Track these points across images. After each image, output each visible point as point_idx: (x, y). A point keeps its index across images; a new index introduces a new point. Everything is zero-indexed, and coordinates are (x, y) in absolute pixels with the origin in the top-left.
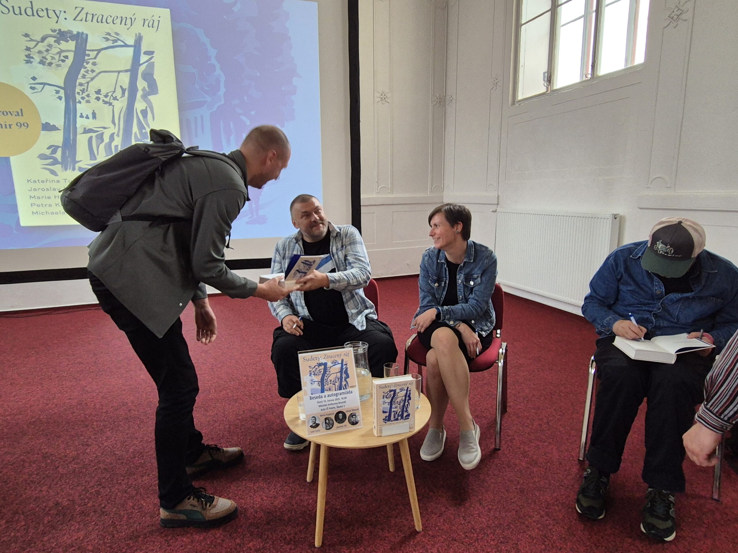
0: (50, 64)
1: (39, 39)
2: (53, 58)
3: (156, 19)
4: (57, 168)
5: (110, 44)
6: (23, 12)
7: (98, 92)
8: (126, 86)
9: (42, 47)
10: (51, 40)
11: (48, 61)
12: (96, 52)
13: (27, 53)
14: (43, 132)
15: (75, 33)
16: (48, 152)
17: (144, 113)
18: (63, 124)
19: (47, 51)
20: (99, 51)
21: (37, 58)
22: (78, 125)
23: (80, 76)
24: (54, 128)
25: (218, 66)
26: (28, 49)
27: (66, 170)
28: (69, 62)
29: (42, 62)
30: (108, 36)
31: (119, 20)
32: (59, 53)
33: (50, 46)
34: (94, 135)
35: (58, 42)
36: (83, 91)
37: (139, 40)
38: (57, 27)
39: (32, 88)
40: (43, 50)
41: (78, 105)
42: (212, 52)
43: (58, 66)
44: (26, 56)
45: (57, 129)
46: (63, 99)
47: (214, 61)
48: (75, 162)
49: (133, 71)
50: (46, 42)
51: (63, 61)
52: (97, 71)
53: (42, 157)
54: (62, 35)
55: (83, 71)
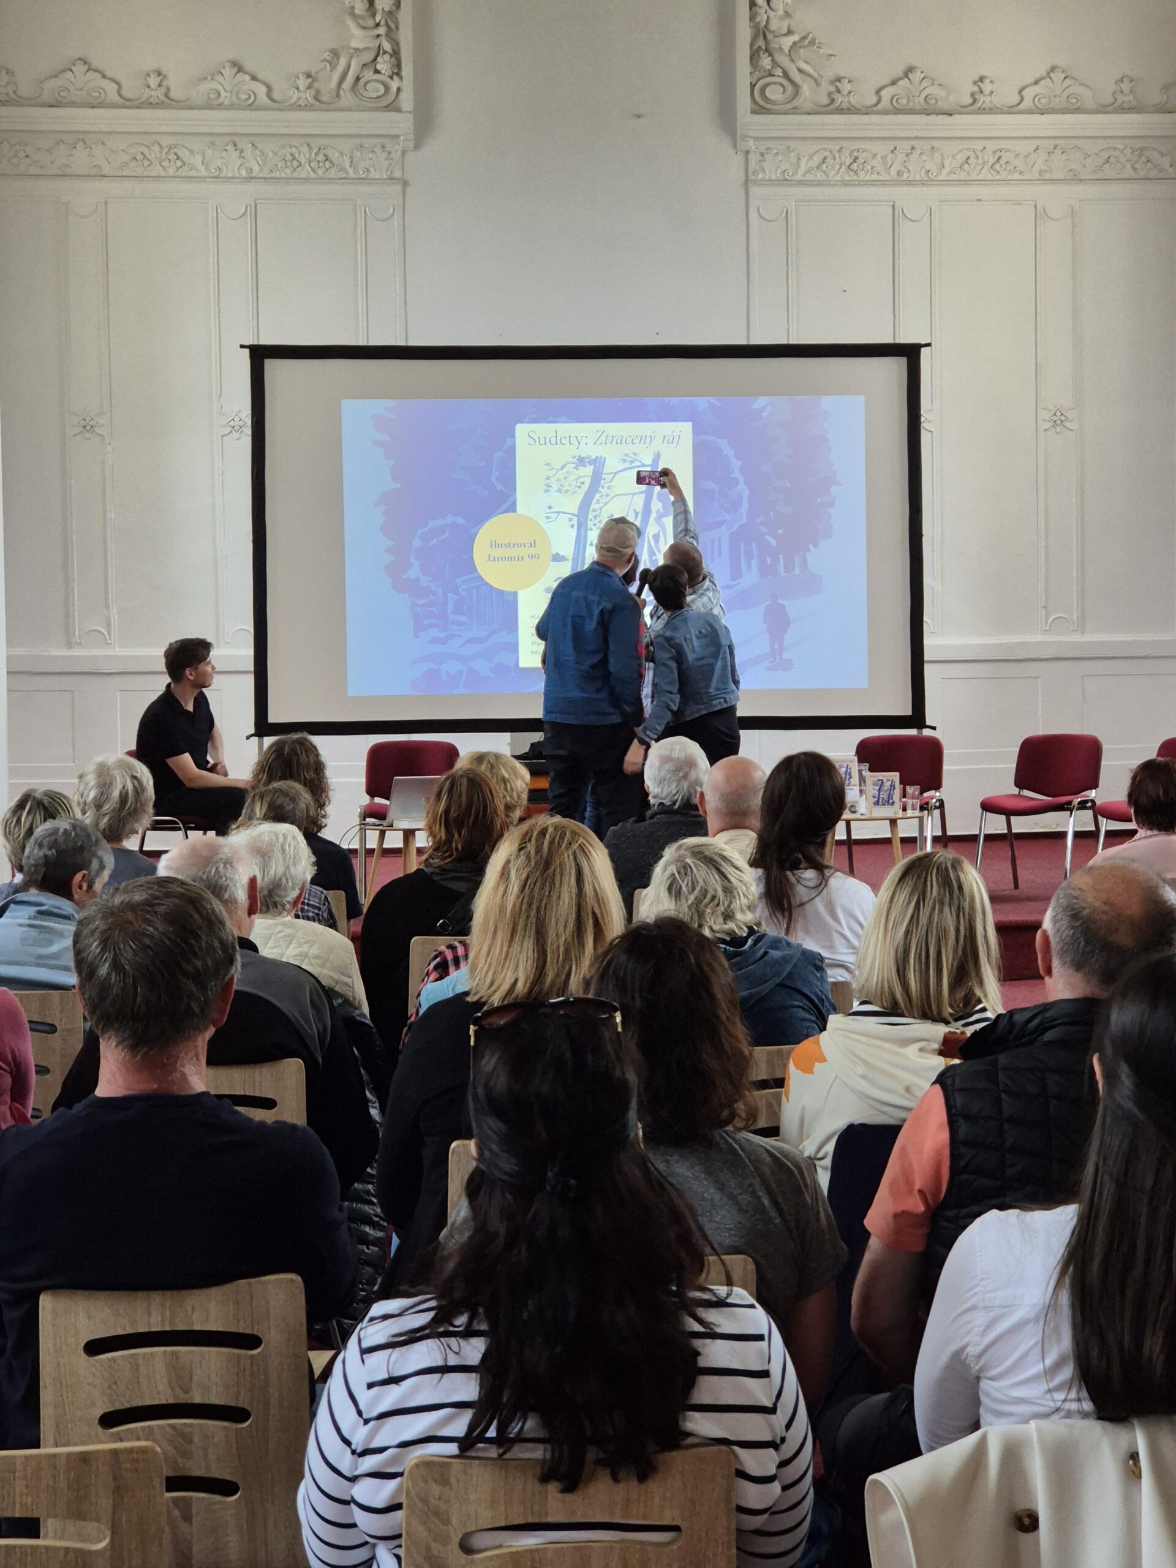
0: (567, 491)
1: (560, 467)
2: (570, 485)
3: (676, 434)
5: (627, 465)
6: (548, 442)
8: (640, 509)
9: (561, 474)
10: (570, 467)
11: (565, 489)
12: (612, 476)
13: (547, 481)
14: (553, 563)
15: (594, 457)
17: (656, 537)
18: (572, 553)
19: (566, 478)
20: (615, 474)
21: (555, 487)
22: (587, 555)
23: (594, 502)
24: (563, 559)
25: (741, 479)
26: (548, 478)
28: (585, 487)
29: (559, 491)
30: (626, 458)
31: (639, 438)
32: (576, 479)
33: (569, 473)
35: (576, 468)
36: (595, 517)
37: (657, 457)
38: (577, 453)
39: (548, 518)
40: (562, 477)
42: (736, 464)
43: (574, 492)
44: (546, 485)
45: (567, 560)
46: (576, 527)
47: (737, 474)
50: (565, 469)
51: (580, 487)
52: (612, 495)
54: (582, 461)
55: (597, 496)
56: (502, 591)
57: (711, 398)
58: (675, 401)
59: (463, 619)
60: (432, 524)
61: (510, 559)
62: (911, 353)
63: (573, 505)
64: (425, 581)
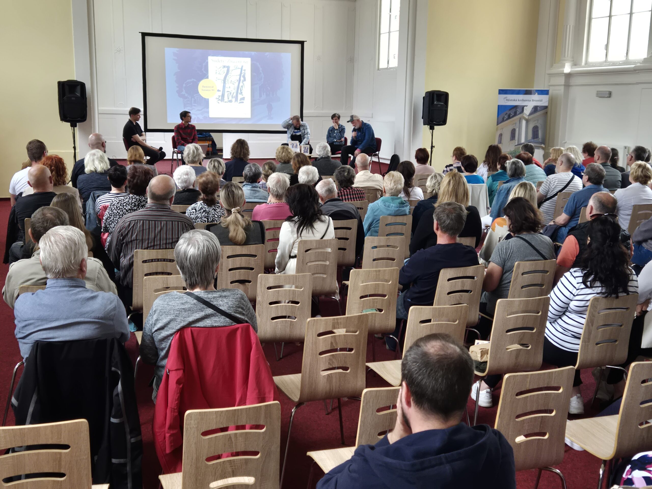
0: (221, 74)
1: (219, 68)
3: (247, 61)
4: (220, 102)
5: (235, 68)
6: (216, 61)
7: (231, 81)
9: (219, 70)
10: (222, 68)
12: (232, 71)
15: (227, 66)
16: (218, 97)
17: (242, 86)
18: (222, 90)
24: (220, 91)
25: (262, 73)
26: (216, 71)
27: (221, 102)
28: (225, 73)
29: (219, 74)
30: (235, 66)
31: (238, 61)
34: (229, 93)
36: (228, 81)
37: (242, 67)
38: (223, 65)
41: (226, 85)
42: (261, 69)
43: (223, 74)
46: (223, 83)
47: (261, 71)
48: (224, 100)
49: (240, 75)
52: (231, 75)
53: (217, 98)
54: (224, 67)
55: (228, 76)
56: (205, 99)
57: (255, 52)
58: (247, 52)
59: (196, 105)
60: (188, 81)
61: (207, 90)
62: (302, 43)
63: (222, 77)
64: (186, 95)
